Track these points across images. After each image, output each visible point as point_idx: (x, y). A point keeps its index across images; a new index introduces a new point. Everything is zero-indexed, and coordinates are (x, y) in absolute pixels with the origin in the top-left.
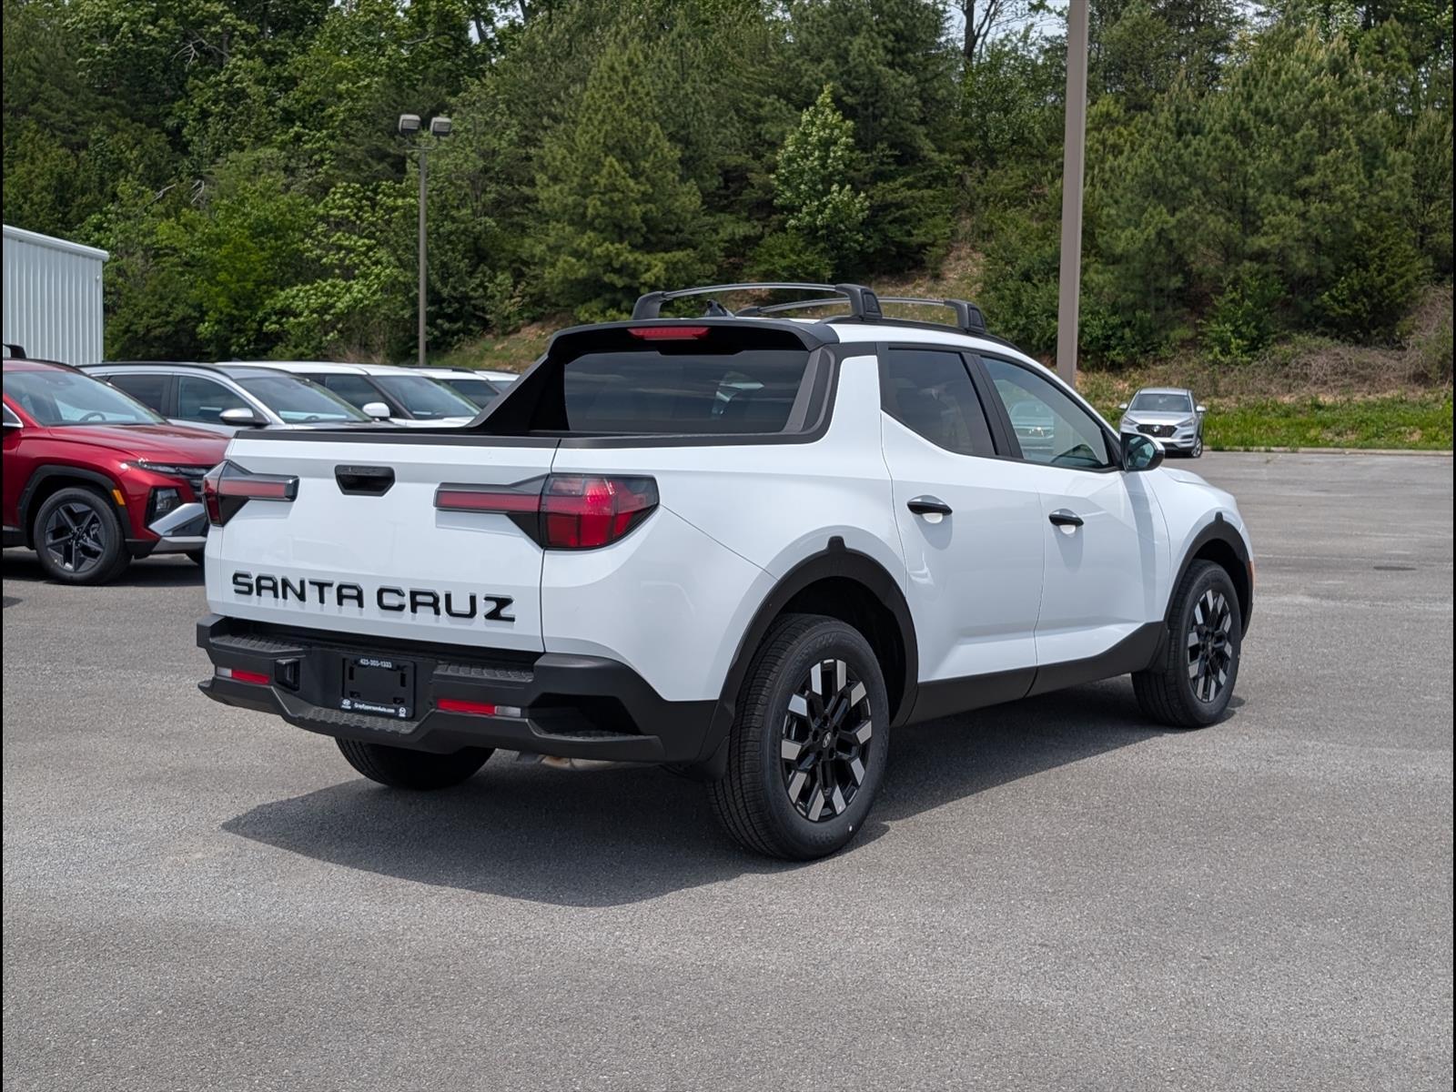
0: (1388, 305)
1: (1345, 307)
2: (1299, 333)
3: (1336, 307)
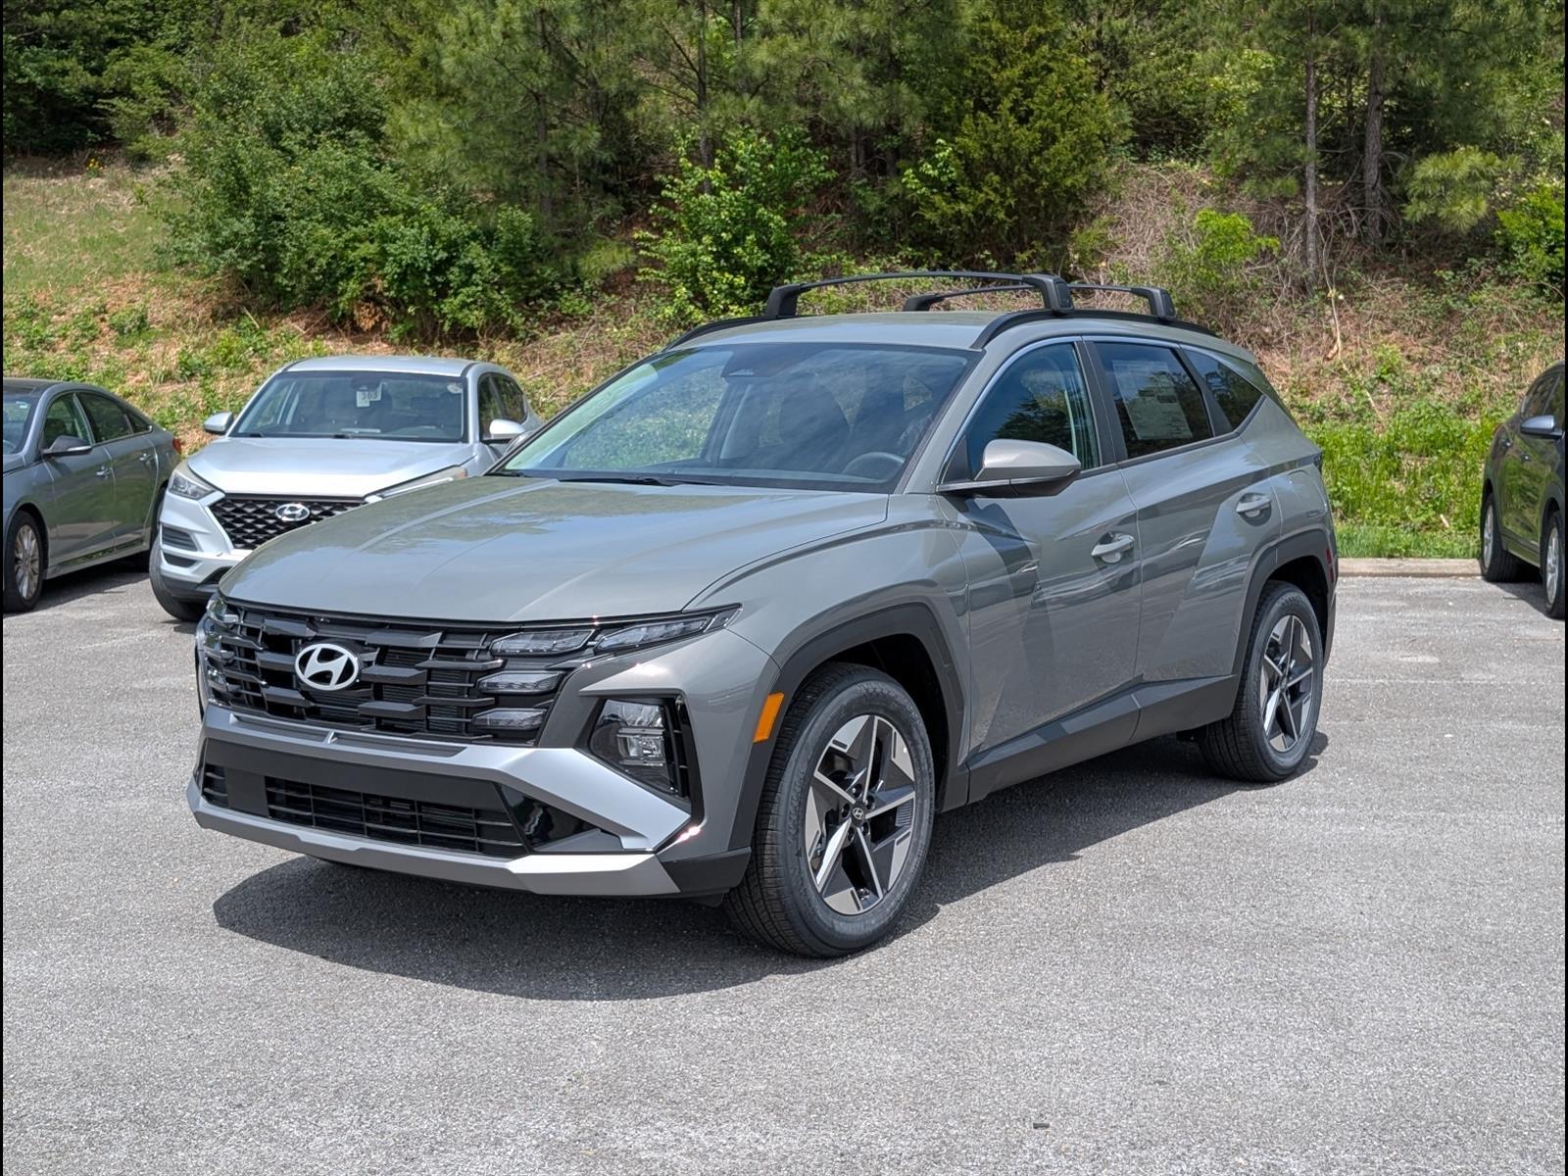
0: (1048, 194)
1: (956, 198)
2: (862, 259)
3: (937, 199)
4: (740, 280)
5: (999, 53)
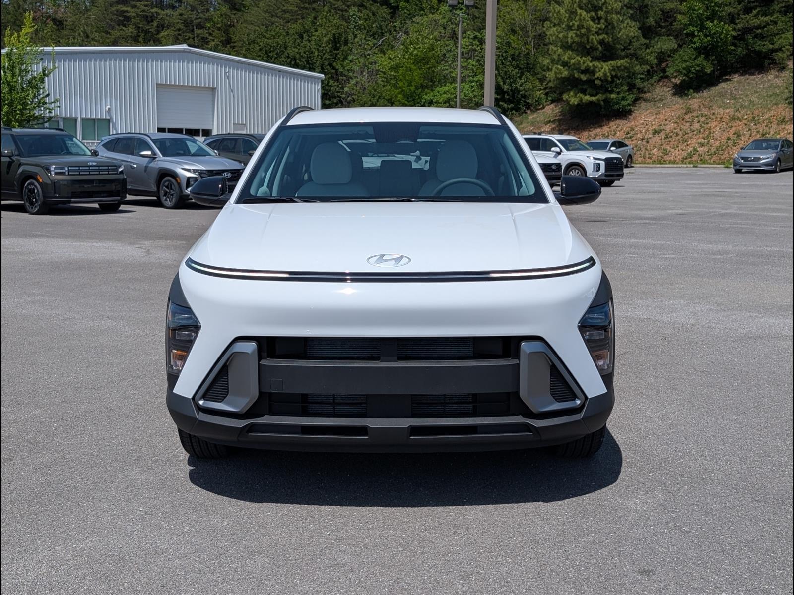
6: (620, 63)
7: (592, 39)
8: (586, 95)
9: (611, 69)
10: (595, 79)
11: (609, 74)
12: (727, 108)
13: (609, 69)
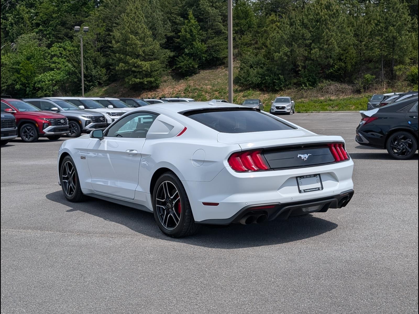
2: (325, 80)
4: (310, 83)
5: (342, 55)
6: (154, 62)
7: (139, 50)
8: (137, 79)
9: (150, 65)
10: (143, 71)
11: (149, 68)
12: (208, 85)
13: (149, 66)
